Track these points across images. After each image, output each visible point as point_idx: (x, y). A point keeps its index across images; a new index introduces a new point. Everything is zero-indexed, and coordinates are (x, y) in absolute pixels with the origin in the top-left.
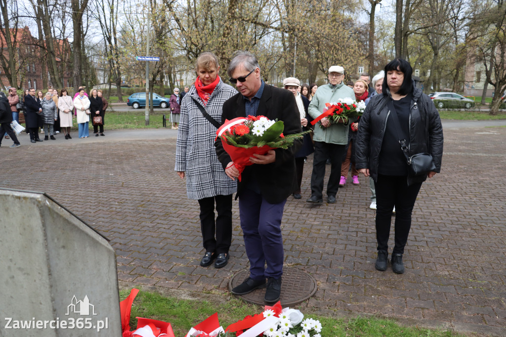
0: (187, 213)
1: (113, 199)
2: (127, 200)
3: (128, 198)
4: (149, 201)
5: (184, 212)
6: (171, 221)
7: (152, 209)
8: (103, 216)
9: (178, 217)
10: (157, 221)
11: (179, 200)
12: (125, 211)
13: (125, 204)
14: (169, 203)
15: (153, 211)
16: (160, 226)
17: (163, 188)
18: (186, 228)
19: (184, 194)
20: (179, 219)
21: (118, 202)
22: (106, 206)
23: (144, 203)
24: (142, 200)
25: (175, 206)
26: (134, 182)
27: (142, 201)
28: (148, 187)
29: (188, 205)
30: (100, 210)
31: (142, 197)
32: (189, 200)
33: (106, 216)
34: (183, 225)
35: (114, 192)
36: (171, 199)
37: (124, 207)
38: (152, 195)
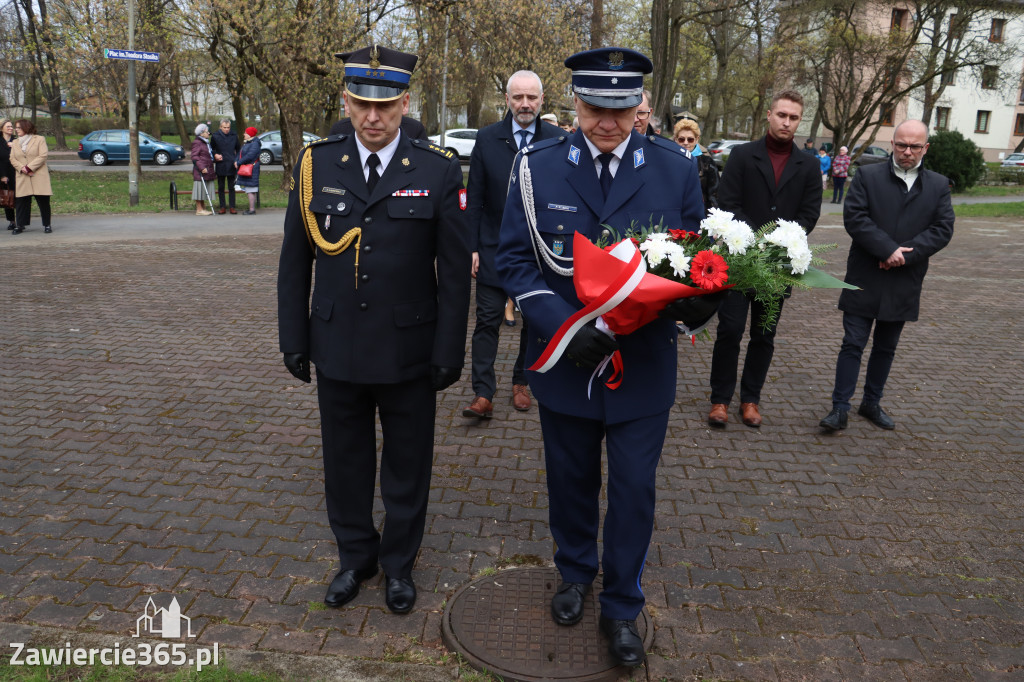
0: (283, 429)
1: (92, 398)
2: (127, 398)
3: (129, 394)
4: (182, 400)
5: (275, 429)
6: (251, 453)
7: (198, 423)
8: (77, 445)
9: (263, 443)
10: (217, 455)
11: (253, 394)
12: (129, 429)
13: (124, 410)
14: (232, 404)
15: (200, 428)
16: (226, 469)
17: (208, 364)
18: (291, 472)
19: (262, 380)
20: (268, 449)
21: (106, 406)
22: (79, 416)
23: (171, 405)
24: (165, 397)
25: (248, 410)
26: (136, 350)
27: (166, 401)
28: (170, 363)
29: (280, 408)
30: (65, 429)
31: (162, 388)
32: (277, 396)
33: (84, 447)
34: (283, 465)
35: (90, 378)
36: (234, 392)
37: (125, 419)
38: (185, 383)
